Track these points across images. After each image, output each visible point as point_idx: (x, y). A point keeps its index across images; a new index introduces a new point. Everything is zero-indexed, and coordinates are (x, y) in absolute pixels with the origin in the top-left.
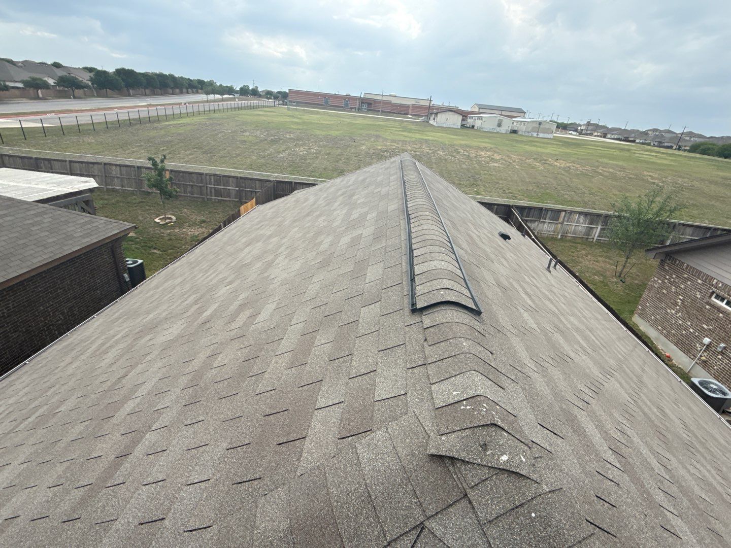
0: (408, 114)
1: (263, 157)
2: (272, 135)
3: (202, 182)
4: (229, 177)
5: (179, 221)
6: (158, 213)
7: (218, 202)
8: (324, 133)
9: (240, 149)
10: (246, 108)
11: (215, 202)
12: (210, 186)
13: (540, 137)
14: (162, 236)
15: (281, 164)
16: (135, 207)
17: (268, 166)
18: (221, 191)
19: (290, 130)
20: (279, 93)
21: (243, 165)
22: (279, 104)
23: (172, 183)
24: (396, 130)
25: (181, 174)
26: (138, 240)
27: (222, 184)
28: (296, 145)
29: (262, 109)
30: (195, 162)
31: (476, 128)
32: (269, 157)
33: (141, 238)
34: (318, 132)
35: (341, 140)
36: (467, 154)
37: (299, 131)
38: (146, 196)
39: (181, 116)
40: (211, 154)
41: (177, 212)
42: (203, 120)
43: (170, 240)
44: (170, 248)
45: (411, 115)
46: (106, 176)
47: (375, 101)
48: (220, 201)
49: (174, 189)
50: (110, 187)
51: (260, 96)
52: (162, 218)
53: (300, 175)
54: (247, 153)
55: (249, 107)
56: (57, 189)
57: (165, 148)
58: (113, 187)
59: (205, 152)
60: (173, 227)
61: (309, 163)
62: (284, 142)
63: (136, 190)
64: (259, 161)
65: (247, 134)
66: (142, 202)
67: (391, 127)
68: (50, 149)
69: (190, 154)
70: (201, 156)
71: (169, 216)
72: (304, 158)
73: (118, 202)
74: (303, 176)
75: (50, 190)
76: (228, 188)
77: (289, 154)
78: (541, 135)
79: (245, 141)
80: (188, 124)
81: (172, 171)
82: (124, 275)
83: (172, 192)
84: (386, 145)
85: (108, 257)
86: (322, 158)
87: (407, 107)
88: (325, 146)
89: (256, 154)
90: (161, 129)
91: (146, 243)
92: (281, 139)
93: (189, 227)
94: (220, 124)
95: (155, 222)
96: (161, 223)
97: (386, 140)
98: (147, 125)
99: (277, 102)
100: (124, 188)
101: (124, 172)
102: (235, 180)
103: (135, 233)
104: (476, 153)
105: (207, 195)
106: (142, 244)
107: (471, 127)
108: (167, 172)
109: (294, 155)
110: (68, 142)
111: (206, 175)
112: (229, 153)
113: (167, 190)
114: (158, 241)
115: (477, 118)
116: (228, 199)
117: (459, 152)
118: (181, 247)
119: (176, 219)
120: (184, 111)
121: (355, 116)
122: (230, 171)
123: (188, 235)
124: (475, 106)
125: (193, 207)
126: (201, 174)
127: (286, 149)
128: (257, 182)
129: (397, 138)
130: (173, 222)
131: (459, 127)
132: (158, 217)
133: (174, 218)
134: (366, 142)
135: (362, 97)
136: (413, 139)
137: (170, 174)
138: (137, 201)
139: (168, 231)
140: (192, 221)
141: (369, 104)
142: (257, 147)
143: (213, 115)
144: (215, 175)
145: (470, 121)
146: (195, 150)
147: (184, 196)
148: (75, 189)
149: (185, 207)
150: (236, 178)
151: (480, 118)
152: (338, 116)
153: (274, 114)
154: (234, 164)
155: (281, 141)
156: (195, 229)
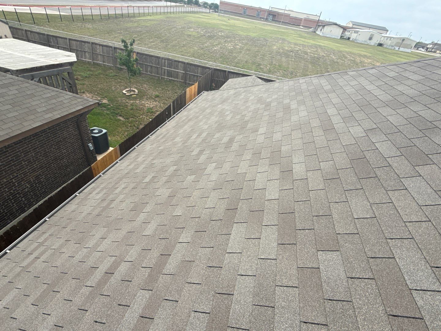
0: (300, 26)
1: (202, 49)
2: (209, 33)
3: (158, 64)
4: (179, 62)
5: (140, 94)
6: (126, 85)
7: (169, 81)
8: (245, 34)
9: (187, 41)
10: (191, 12)
11: (167, 81)
12: (164, 68)
13: (401, 50)
14: (127, 105)
15: (214, 55)
16: (111, 79)
17: (206, 55)
18: (172, 73)
19: (222, 30)
20: (212, 4)
21: (188, 53)
22: (212, 12)
23: (138, 63)
24: (295, 36)
25: (144, 56)
26: (109, 106)
27: (173, 67)
28: (225, 41)
29: (201, 14)
30: (155, 48)
31: (351, 39)
32: (206, 48)
33: (112, 105)
34: (241, 33)
35: (258, 40)
36: (353, 59)
37: (228, 31)
38: (119, 71)
39: (149, 14)
40: (167, 43)
41: (139, 87)
42: (163, 18)
43: (132, 109)
44: (132, 116)
45: (302, 26)
46: (93, 53)
47: (279, 14)
48: (170, 81)
49: (139, 68)
50: (96, 62)
51: (199, 6)
52: (128, 91)
53: (228, 65)
54: (191, 44)
55: (193, 12)
56: (42, 60)
57: (136, 36)
58: (98, 62)
59: (162, 41)
60: (135, 99)
61: (235, 56)
62: (218, 38)
63: (113, 65)
64: (199, 51)
65: (192, 30)
66: (116, 76)
67: (291, 34)
68: (63, 30)
69: (152, 42)
70: (160, 44)
71: (133, 89)
72: (231, 52)
73: (99, 74)
74: (230, 66)
75: (36, 61)
76: (177, 71)
77: (221, 48)
78: (401, 49)
79: (190, 35)
80: (153, 20)
81: (138, 53)
82: (89, 145)
83: (136, 71)
84: (291, 47)
85: (73, 130)
86: (244, 53)
87: (300, 20)
88: (247, 44)
89: (197, 46)
90: (135, 22)
91: (115, 110)
92: (215, 36)
93: (147, 100)
94: (174, 22)
95: (123, 93)
96: (127, 94)
97: (289, 43)
98: (127, 19)
99: (211, 11)
100: (105, 63)
101: (105, 51)
102: (182, 65)
103: (108, 101)
104: (359, 59)
105: (162, 75)
106: (112, 111)
107: (347, 38)
108: (135, 54)
109: (224, 49)
110: (75, 26)
111: (162, 58)
112: (179, 44)
113: (133, 68)
114: (123, 109)
115: (353, 32)
116: (176, 79)
117: (347, 57)
118: (139, 117)
119: (138, 92)
120: (151, 11)
121: (264, 24)
122: (179, 57)
123: (145, 106)
124: (350, 23)
125: (151, 83)
126: (158, 58)
127: (219, 44)
128: (199, 68)
129: (298, 42)
130: (135, 95)
131: (339, 38)
132: (125, 89)
133: (136, 91)
134: (276, 44)
135: (270, 10)
136: (310, 44)
137: (137, 56)
138: (113, 74)
139: (132, 102)
140: (149, 95)
141: (274, 16)
142: (198, 40)
143: (169, 15)
144: (169, 59)
145: (347, 34)
146: (156, 39)
147: (145, 74)
148: (57, 61)
149: (145, 83)
150: (184, 63)
151: (356, 32)
152: (253, 23)
153: (209, 17)
154: (182, 52)
155: (215, 37)
156: (151, 102)
